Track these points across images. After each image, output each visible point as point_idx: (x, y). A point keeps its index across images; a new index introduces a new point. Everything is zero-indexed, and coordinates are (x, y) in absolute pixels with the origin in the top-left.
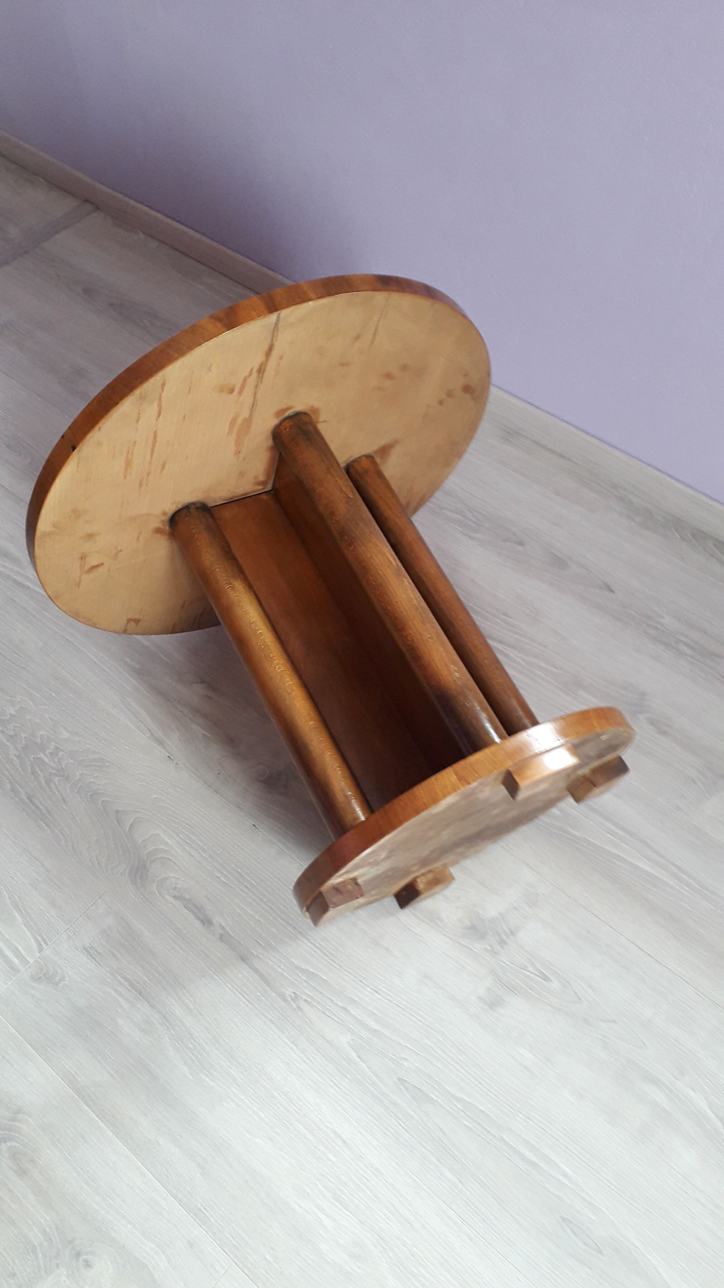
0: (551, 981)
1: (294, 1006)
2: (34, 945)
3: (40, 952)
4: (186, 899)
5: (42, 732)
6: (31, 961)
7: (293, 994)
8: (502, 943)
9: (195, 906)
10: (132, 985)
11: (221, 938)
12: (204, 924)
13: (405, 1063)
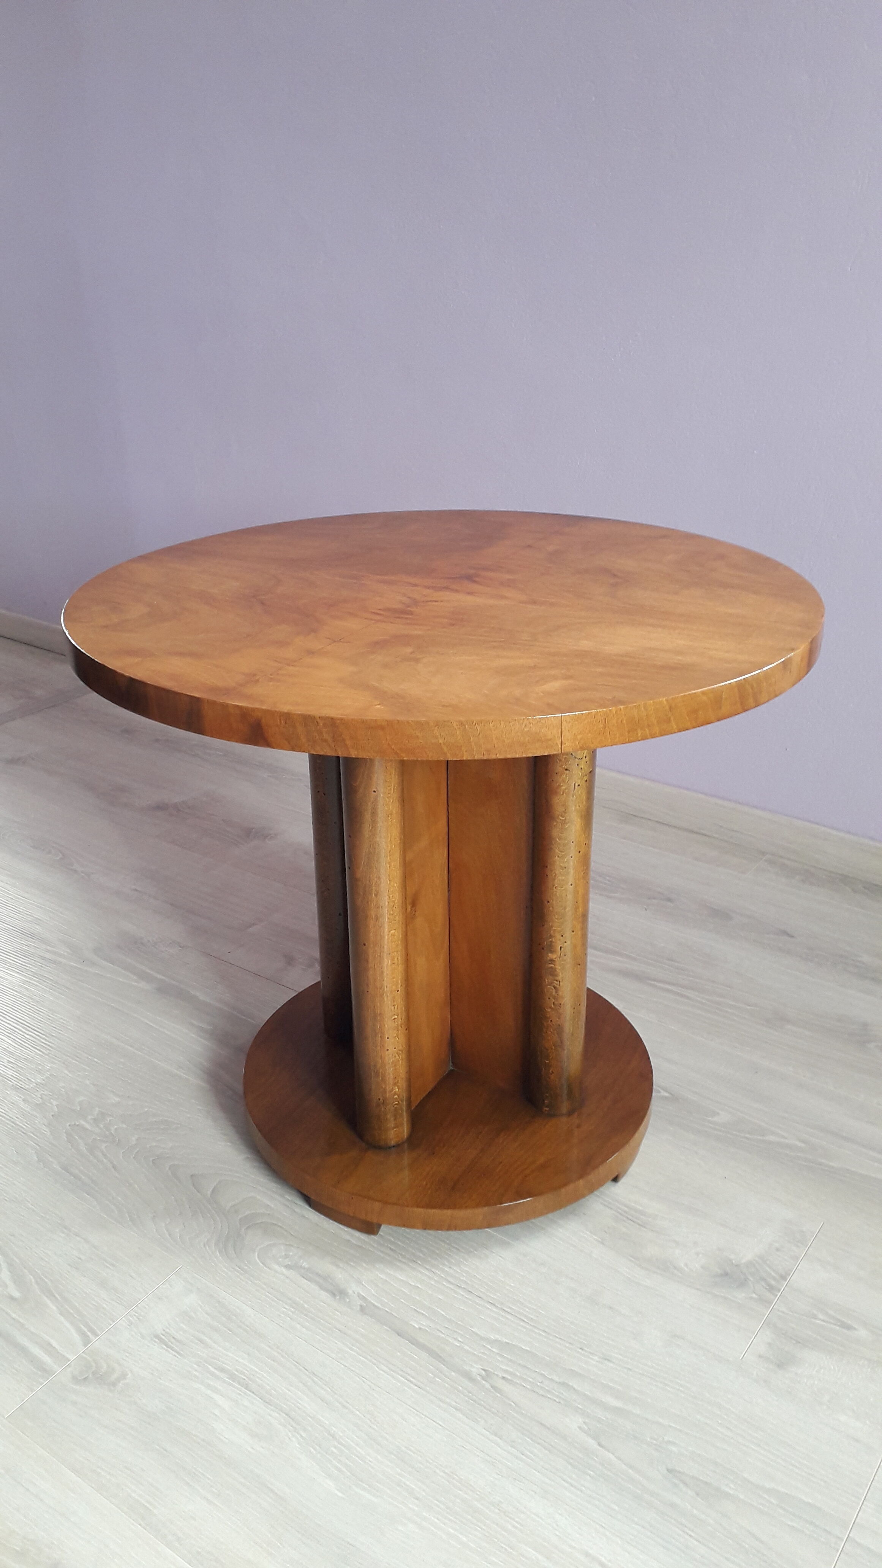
0: (855, 1329)
1: (488, 1386)
2: (76, 1337)
3: (85, 1345)
4: (304, 1268)
5: (81, 1098)
6: (72, 1358)
7: (483, 1372)
8: (772, 1289)
9: (319, 1275)
10: (233, 1377)
11: (362, 1309)
12: (334, 1295)
13: (674, 1449)
